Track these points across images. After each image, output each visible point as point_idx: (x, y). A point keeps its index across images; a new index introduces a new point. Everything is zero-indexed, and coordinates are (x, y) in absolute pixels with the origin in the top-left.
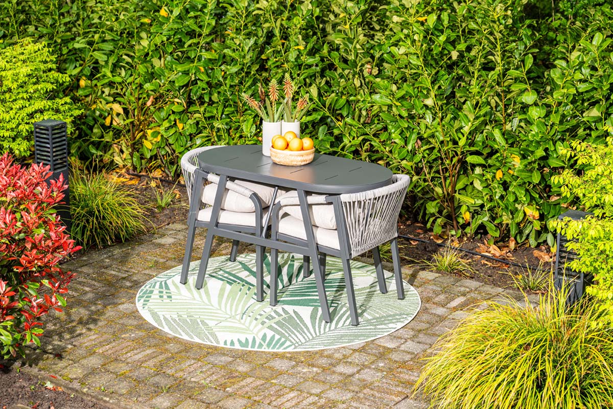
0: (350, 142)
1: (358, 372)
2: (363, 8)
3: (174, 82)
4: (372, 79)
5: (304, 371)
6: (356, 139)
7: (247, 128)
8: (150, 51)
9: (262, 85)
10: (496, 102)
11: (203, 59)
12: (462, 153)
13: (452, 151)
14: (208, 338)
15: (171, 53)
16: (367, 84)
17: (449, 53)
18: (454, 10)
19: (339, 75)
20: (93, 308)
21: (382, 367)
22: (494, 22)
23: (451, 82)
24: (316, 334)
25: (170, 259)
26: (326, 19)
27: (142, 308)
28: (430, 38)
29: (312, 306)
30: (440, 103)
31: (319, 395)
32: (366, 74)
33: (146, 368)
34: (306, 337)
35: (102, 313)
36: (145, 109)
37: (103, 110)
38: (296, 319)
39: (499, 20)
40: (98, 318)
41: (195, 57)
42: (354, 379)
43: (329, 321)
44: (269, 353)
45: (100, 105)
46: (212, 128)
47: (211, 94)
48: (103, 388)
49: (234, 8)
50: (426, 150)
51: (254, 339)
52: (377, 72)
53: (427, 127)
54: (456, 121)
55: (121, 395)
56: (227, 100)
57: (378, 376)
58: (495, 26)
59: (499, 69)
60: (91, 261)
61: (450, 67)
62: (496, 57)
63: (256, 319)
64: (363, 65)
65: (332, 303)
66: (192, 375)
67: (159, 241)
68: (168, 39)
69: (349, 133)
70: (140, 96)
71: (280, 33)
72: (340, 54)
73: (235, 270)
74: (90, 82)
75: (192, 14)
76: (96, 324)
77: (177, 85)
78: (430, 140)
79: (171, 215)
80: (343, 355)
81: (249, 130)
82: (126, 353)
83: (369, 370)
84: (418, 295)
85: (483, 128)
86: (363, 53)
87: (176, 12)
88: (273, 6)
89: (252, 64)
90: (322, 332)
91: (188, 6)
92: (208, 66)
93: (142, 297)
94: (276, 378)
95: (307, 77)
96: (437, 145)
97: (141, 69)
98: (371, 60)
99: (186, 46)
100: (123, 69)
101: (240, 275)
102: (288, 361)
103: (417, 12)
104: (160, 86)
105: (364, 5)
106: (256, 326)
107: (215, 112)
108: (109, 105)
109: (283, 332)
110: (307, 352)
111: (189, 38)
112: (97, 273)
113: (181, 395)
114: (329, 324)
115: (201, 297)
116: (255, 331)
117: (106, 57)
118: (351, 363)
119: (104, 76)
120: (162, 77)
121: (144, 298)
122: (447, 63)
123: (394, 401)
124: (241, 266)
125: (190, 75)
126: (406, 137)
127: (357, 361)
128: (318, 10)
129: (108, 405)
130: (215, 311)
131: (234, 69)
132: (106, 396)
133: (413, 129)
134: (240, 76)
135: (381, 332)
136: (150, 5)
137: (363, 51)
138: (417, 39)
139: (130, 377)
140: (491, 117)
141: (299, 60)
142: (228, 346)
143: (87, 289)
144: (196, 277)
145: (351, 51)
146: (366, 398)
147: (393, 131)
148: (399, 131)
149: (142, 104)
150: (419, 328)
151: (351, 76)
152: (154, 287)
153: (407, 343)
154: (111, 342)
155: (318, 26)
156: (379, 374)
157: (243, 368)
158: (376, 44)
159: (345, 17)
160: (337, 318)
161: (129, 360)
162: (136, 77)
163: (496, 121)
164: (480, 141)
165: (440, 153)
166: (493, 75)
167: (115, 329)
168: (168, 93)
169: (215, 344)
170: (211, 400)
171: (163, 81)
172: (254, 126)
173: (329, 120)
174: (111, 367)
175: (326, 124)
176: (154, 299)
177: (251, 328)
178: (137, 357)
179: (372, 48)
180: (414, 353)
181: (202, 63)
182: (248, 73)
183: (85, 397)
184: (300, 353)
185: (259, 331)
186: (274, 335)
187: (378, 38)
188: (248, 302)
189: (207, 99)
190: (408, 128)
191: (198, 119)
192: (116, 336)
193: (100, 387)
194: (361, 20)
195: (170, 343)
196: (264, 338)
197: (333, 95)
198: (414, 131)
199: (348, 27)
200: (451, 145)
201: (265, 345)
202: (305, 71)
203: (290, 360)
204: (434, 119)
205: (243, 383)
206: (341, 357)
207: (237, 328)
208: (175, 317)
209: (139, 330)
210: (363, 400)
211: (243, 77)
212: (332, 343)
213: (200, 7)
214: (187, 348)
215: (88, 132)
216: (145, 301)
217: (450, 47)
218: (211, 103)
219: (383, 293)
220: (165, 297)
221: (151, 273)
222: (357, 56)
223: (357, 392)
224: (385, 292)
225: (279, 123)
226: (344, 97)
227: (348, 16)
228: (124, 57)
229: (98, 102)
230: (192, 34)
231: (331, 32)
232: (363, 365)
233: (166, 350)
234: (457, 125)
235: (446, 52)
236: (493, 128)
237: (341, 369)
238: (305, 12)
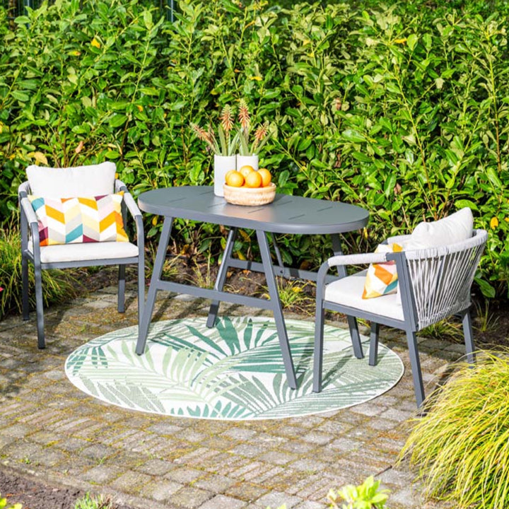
0: (317, 189)
1: (332, 441)
2: (330, 32)
3: (107, 124)
4: (341, 115)
5: (267, 440)
6: (323, 186)
7: (194, 175)
8: (79, 88)
9: (212, 125)
10: (490, 139)
11: (142, 96)
12: (450, 198)
13: (438, 195)
14: (151, 406)
15: (104, 91)
16: (336, 122)
17: (433, 82)
18: (437, 33)
19: (302, 113)
20: (14, 375)
21: (360, 436)
22: (485, 42)
23: (435, 116)
24: (280, 401)
25: (105, 324)
26: (286, 49)
27: (72, 375)
28: (411, 63)
29: (274, 372)
30: (423, 138)
31: (285, 466)
32: (334, 109)
33: (77, 438)
34: (268, 405)
35: (25, 381)
36: (73, 157)
37: (23, 161)
38: (256, 385)
39: (491, 41)
40: (20, 386)
41: (133, 95)
42: (327, 449)
43: (295, 387)
44: (225, 422)
45: (20, 155)
46: (153, 177)
47: (151, 136)
48: (27, 460)
49: (179, 36)
50: (407, 195)
51: (207, 407)
52: (348, 107)
53: (408, 168)
54: (442, 160)
55: (49, 468)
56: (170, 144)
57: (355, 446)
58: (487, 47)
59: (492, 98)
60: (11, 327)
61: (434, 99)
62: (489, 84)
63: (208, 386)
64: (331, 100)
65: (298, 369)
66: (133, 445)
67: (91, 305)
68: (101, 74)
69: (316, 180)
70: (68, 142)
71: (233, 64)
72: (303, 88)
73: (182, 335)
74: (8, 127)
75: (129, 44)
76: (18, 393)
77: (111, 126)
78: (412, 183)
79: (105, 278)
80: (313, 424)
81: (196, 178)
82: (55, 422)
83: (344, 439)
84: (400, 360)
85: (474, 168)
86: (331, 85)
87: (111, 41)
88: (225, 31)
89: (200, 100)
90: (287, 399)
91: (124, 36)
92: (148, 103)
93: (72, 363)
94: (234, 448)
95: (265, 115)
96: (420, 190)
97: (69, 109)
98: (340, 95)
99: (122, 81)
100: (47, 111)
101: (187, 340)
102: (247, 430)
103: (395, 33)
104: (91, 129)
105: (332, 29)
106: (208, 394)
107: (156, 157)
108: (30, 154)
109: (241, 399)
110: (270, 420)
111: (125, 72)
112: (18, 339)
113: (120, 467)
114: (295, 391)
115: (142, 363)
116: (208, 399)
117: (28, 97)
118: (322, 432)
119: (25, 119)
120: (93, 118)
121: (75, 365)
122: (430, 94)
123: (376, 471)
124: (188, 331)
125: (127, 114)
126: (383, 181)
127: (330, 430)
128: (277, 37)
129: (32, 479)
130: (159, 378)
131: (179, 105)
132: (30, 468)
133: (392, 171)
134: (186, 115)
135: (358, 399)
136: (79, 35)
137: (331, 83)
138: (395, 63)
139: (59, 448)
140: (483, 156)
141: (255, 94)
142: (176, 415)
143: (7, 355)
144: (136, 343)
145: (316, 83)
146: (341, 469)
147: (367, 173)
148: (374, 174)
149: (69, 152)
150: (403, 395)
151: (317, 114)
152: (86, 353)
153: (390, 411)
154: (35, 411)
155: (278, 56)
156: (357, 443)
157: (194, 438)
158: (346, 74)
159: (309, 44)
160: (305, 384)
161: (57, 430)
162: (63, 119)
163: (489, 160)
164: (470, 184)
165: (423, 198)
166: (486, 104)
167: (40, 397)
168: (101, 137)
169: (160, 413)
170: (157, 472)
171: (94, 124)
172: (203, 173)
173: (291, 164)
174: (37, 438)
175: (288, 169)
176: (85, 365)
177: (203, 396)
178: (67, 427)
179: (341, 80)
180: (397, 422)
181: (140, 101)
182: (195, 112)
183: (5, 471)
184: (261, 421)
185: (213, 398)
186: (230, 403)
187: (349, 68)
188: (198, 368)
189: (147, 143)
190: (386, 170)
191: (135, 167)
192: (41, 405)
193: (24, 459)
194: (328, 47)
195: (106, 412)
196: (218, 405)
197: (296, 134)
198: (393, 172)
199: (312, 55)
200: (436, 188)
201: (219, 414)
202: (263, 107)
203: (250, 429)
204: (416, 158)
205: (193, 454)
206: (311, 426)
207: (186, 396)
208: (112, 384)
209: (69, 398)
210: (338, 471)
211: (189, 116)
212: (299, 411)
213: (138, 35)
214: (127, 418)
215: (6, 186)
216: (75, 367)
217: (433, 74)
218: (152, 147)
219: (359, 358)
220: (99, 363)
221: (82, 339)
222: (324, 89)
223: (331, 463)
224: (361, 356)
225: (233, 157)
226: (309, 138)
227: (312, 43)
228: (49, 96)
229: (17, 151)
230: (129, 67)
231: (293, 63)
232: (338, 435)
233: (102, 419)
234: (443, 164)
235: (429, 80)
236: (486, 168)
237: (311, 438)
238: (261, 40)
